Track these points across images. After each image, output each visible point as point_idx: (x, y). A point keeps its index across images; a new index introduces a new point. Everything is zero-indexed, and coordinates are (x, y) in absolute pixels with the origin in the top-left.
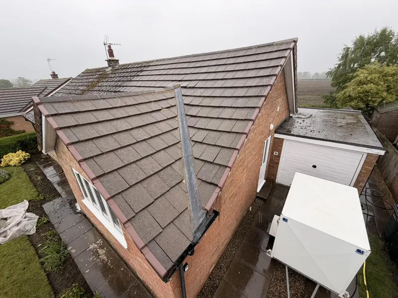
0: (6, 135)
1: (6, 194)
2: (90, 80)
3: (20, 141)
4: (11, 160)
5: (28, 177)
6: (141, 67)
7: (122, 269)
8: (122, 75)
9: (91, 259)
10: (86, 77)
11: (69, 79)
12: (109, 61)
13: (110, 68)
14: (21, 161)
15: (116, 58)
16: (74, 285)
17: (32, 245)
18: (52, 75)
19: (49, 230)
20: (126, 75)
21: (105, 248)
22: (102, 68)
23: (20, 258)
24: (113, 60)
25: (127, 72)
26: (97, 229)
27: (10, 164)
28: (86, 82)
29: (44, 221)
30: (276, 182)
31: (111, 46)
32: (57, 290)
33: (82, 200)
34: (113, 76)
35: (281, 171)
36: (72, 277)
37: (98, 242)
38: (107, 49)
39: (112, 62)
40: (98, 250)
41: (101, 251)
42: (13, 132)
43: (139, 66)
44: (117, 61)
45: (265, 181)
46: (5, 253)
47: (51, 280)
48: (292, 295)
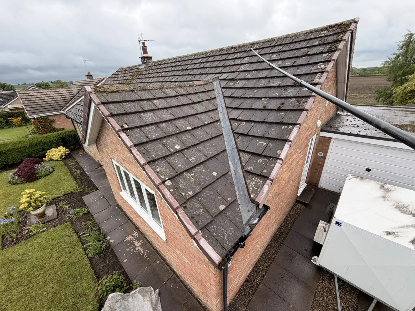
0: (50, 132)
1: (51, 185)
2: (125, 78)
3: (61, 137)
4: (54, 155)
5: (68, 171)
6: (175, 62)
7: (158, 262)
8: (156, 71)
9: (128, 249)
10: (120, 76)
11: (104, 79)
12: (143, 58)
13: (144, 66)
14: (62, 156)
15: (149, 55)
16: (114, 272)
17: (75, 232)
18: (87, 76)
19: (89, 220)
20: (160, 71)
21: (141, 241)
22: (136, 66)
23: (65, 243)
24: (147, 57)
25: (161, 68)
26: (132, 222)
27: (53, 158)
28: (121, 80)
29: (85, 212)
30: (319, 186)
31: (145, 42)
32: (99, 275)
33: (120, 193)
34: (147, 72)
35: (325, 174)
36: (112, 265)
37: (134, 235)
38: (142, 45)
39: (146, 59)
40: (135, 242)
41: (137, 243)
42: (54, 130)
43: (174, 61)
44: (151, 58)
45: (306, 184)
46: (53, 237)
47: (93, 266)
48: (343, 308)
